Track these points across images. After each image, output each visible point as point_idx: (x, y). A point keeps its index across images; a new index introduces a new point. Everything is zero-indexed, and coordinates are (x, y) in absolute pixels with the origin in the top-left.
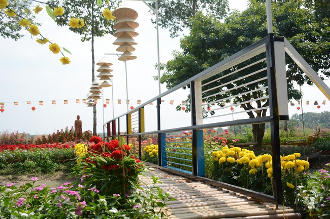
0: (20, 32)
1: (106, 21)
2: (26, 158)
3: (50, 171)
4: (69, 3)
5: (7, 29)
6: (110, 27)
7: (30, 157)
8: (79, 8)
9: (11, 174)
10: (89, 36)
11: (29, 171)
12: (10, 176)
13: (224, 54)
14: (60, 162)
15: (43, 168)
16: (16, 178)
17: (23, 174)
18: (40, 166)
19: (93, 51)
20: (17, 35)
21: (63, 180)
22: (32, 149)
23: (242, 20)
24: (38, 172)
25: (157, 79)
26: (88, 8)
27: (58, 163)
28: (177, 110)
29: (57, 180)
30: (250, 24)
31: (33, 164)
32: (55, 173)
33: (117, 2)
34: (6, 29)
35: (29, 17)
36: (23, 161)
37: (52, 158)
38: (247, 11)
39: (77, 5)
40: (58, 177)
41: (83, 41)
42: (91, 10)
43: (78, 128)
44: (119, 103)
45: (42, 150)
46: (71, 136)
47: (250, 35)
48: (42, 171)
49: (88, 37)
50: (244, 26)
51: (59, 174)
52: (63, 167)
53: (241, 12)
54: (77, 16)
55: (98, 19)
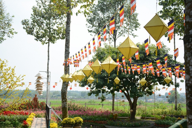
2: (6, 120)
3: (17, 126)
7: (8, 119)
10: (47, 41)
11: (7, 126)
15: (14, 125)
18: (12, 124)
19: (48, 52)
20: (2, 39)
22: (9, 115)
24: (11, 126)
31: (9, 122)
36: (5, 121)
37: (18, 120)
41: (43, 44)
43: (35, 102)
45: (14, 116)
46: (32, 106)
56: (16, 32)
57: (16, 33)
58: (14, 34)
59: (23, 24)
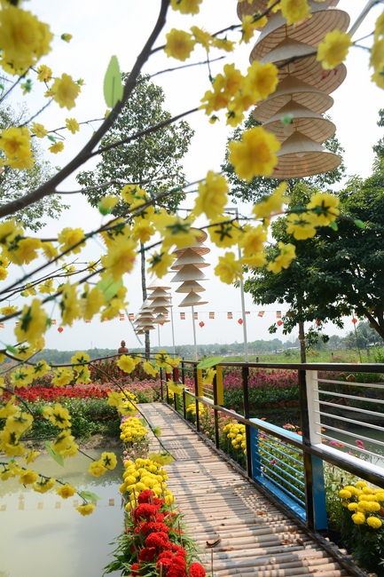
0: (41, 220)
3: (84, 434)
4: (107, 175)
12: (30, 442)
13: (341, 249)
14: (98, 419)
15: (74, 430)
17: (47, 438)
20: (38, 224)
21: (104, 448)
23: (367, 194)
25: (238, 286)
27: (95, 421)
28: (271, 332)
29: (95, 448)
30: (380, 201)
32: (92, 438)
33: (176, 168)
34: (23, 218)
37: (86, 414)
38: (373, 178)
39: (117, 176)
40: (96, 443)
44: (182, 318)
45: (72, 402)
46: (114, 371)
47: (379, 218)
48: (73, 434)
50: (370, 203)
51: (97, 439)
52: (103, 428)
53: (364, 180)
54: (118, 192)
56: (66, 204)
57: (67, 207)
58: (62, 209)
59: (81, 182)
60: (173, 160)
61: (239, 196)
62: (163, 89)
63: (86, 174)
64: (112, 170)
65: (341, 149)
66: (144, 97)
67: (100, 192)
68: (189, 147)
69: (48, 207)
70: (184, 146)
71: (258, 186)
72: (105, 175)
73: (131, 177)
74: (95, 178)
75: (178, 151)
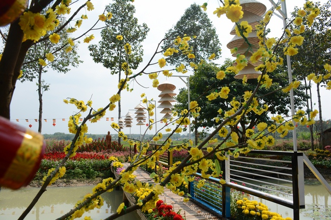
0: (68, 67)
1: (130, 60)
2: (76, 167)
3: (92, 177)
5: (61, 65)
6: (132, 64)
7: (78, 166)
8: (111, 50)
9: (66, 178)
11: (78, 177)
12: (65, 180)
14: (99, 170)
16: (69, 182)
17: (73, 178)
18: (85, 173)
20: (66, 69)
22: (78, 159)
24: (84, 177)
26: (117, 51)
27: (97, 171)
31: (80, 171)
32: (96, 179)
33: (139, 46)
35: (75, 57)
36: (73, 169)
37: (93, 167)
39: (109, 48)
41: (113, 74)
42: (120, 52)
43: (108, 141)
45: (86, 161)
46: (102, 146)
48: (87, 177)
49: (116, 71)
51: (98, 180)
52: (101, 174)
55: (124, 59)
56: (82, 60)
57: (82, 62)
58: (80, 63)
59: (91, 50)
60: (138, 42)
61: (169, 62)
62: (135, 7)
63: (93, 46)
64: (107, 45)
65: (220, 44)
66: (125, 10)
67: (99, 55)
68: (146, 36)
69: (72, 61)
70: (144, 35)
71: (179, 58)
72: (103, 47)
73: (116, 49)
74: (98, 49)
75: (140, 38)
